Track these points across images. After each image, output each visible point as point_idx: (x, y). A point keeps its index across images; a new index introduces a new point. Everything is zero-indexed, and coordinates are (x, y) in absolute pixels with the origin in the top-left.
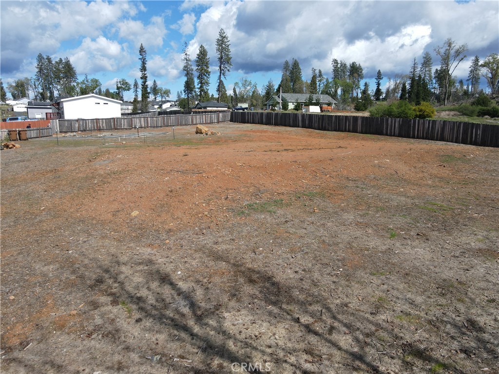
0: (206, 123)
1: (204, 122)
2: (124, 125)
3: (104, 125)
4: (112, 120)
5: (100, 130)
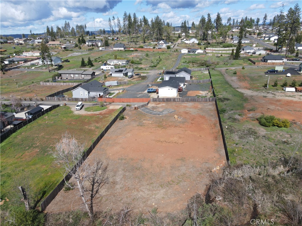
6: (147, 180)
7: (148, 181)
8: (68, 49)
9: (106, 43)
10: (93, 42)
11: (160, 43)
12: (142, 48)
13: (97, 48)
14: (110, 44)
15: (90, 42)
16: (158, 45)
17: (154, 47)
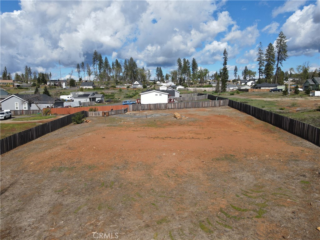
0: (211, 107)
1: (210, 106)
2: (163, 107)
3: (153, 107)
4: (157, 105)
6: (142, 212)
7: (145, 216)
8: (23, 87)
9: (72, 83)
10: (55, 81)
11: (135, 83)
12: (114, 87)
13: (60, 88)
14: (77, 84)
15: (52, 82)
16: (132, 85)
17: (128, 87)
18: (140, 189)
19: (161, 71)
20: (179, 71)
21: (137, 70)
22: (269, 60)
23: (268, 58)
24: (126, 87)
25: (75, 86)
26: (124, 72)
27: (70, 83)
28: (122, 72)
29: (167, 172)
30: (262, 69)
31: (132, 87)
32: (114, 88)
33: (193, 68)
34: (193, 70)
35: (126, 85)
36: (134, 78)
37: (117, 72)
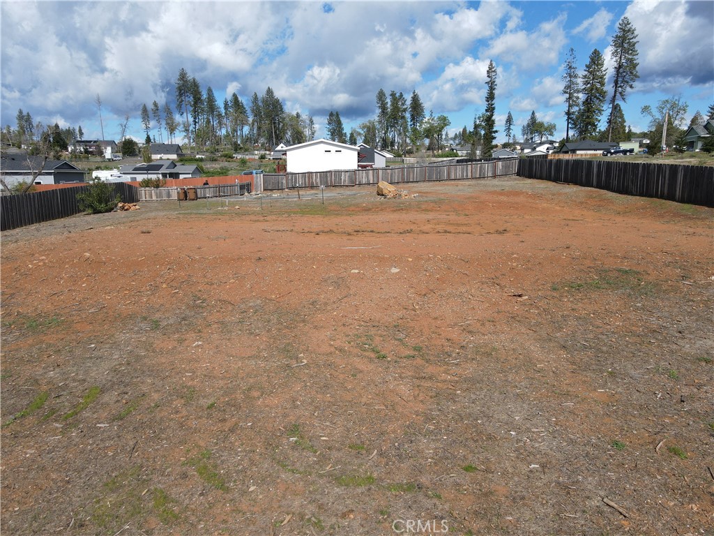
0: (472, 178)
1: (469, 176)
2: (345, 181)
3: (318, 180)
4: (328, 174)
5: (312, 187)
9: (128, 148)
10: (88, 144)
11: (279, 148)
12: (230, 157)
13: (98, 159)
14: (140, 151)
15: (80, 146)
16: (272, 153)
17: (263, 157)
18: (228, 425)
19: (339, 123)
20: (381, 122)
21: (284, 119)
22: (592, 90)
23: (589, 85)
24: (257, 157)
25: (136, 155)
26: (253, 124)
27: (123, 147)
28: (247, 124)
29: (371, 338)
30: (573, 113)
31: (271, 158)
32: (230, 159)
33: (412, 115)
34: (413, 118)
35: (257, 154)
36: (277, 137)
37: (236, 124)
